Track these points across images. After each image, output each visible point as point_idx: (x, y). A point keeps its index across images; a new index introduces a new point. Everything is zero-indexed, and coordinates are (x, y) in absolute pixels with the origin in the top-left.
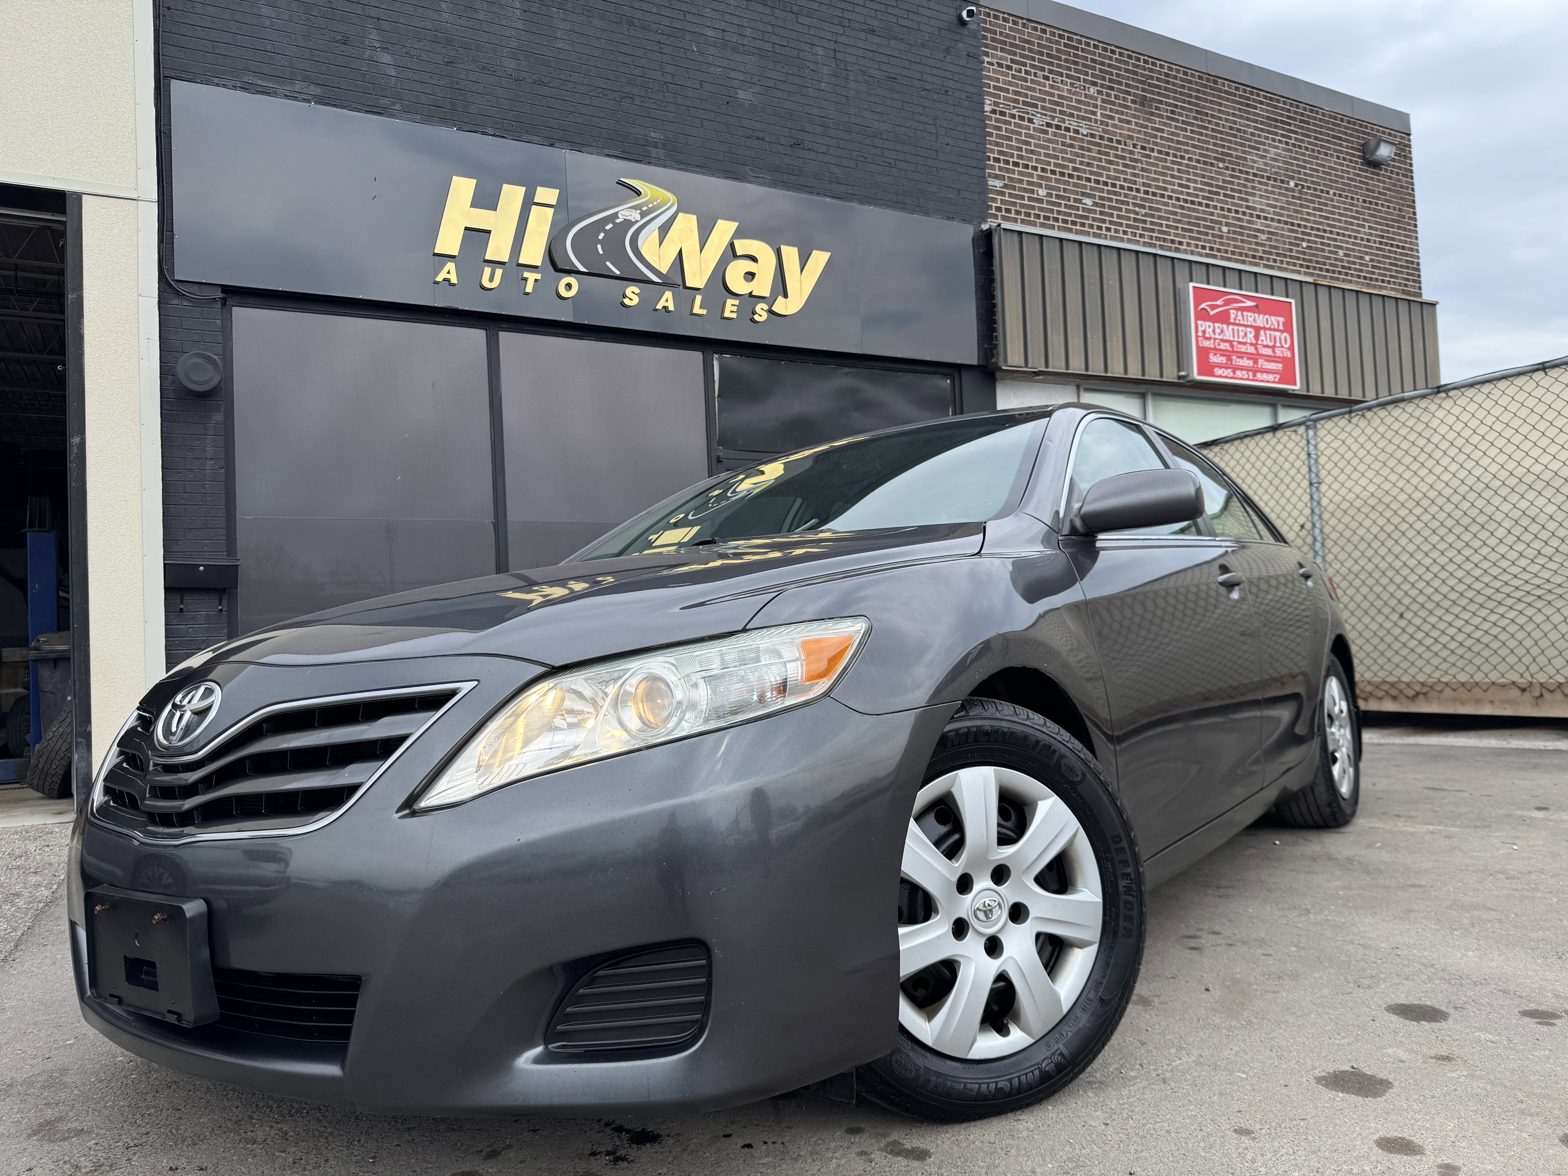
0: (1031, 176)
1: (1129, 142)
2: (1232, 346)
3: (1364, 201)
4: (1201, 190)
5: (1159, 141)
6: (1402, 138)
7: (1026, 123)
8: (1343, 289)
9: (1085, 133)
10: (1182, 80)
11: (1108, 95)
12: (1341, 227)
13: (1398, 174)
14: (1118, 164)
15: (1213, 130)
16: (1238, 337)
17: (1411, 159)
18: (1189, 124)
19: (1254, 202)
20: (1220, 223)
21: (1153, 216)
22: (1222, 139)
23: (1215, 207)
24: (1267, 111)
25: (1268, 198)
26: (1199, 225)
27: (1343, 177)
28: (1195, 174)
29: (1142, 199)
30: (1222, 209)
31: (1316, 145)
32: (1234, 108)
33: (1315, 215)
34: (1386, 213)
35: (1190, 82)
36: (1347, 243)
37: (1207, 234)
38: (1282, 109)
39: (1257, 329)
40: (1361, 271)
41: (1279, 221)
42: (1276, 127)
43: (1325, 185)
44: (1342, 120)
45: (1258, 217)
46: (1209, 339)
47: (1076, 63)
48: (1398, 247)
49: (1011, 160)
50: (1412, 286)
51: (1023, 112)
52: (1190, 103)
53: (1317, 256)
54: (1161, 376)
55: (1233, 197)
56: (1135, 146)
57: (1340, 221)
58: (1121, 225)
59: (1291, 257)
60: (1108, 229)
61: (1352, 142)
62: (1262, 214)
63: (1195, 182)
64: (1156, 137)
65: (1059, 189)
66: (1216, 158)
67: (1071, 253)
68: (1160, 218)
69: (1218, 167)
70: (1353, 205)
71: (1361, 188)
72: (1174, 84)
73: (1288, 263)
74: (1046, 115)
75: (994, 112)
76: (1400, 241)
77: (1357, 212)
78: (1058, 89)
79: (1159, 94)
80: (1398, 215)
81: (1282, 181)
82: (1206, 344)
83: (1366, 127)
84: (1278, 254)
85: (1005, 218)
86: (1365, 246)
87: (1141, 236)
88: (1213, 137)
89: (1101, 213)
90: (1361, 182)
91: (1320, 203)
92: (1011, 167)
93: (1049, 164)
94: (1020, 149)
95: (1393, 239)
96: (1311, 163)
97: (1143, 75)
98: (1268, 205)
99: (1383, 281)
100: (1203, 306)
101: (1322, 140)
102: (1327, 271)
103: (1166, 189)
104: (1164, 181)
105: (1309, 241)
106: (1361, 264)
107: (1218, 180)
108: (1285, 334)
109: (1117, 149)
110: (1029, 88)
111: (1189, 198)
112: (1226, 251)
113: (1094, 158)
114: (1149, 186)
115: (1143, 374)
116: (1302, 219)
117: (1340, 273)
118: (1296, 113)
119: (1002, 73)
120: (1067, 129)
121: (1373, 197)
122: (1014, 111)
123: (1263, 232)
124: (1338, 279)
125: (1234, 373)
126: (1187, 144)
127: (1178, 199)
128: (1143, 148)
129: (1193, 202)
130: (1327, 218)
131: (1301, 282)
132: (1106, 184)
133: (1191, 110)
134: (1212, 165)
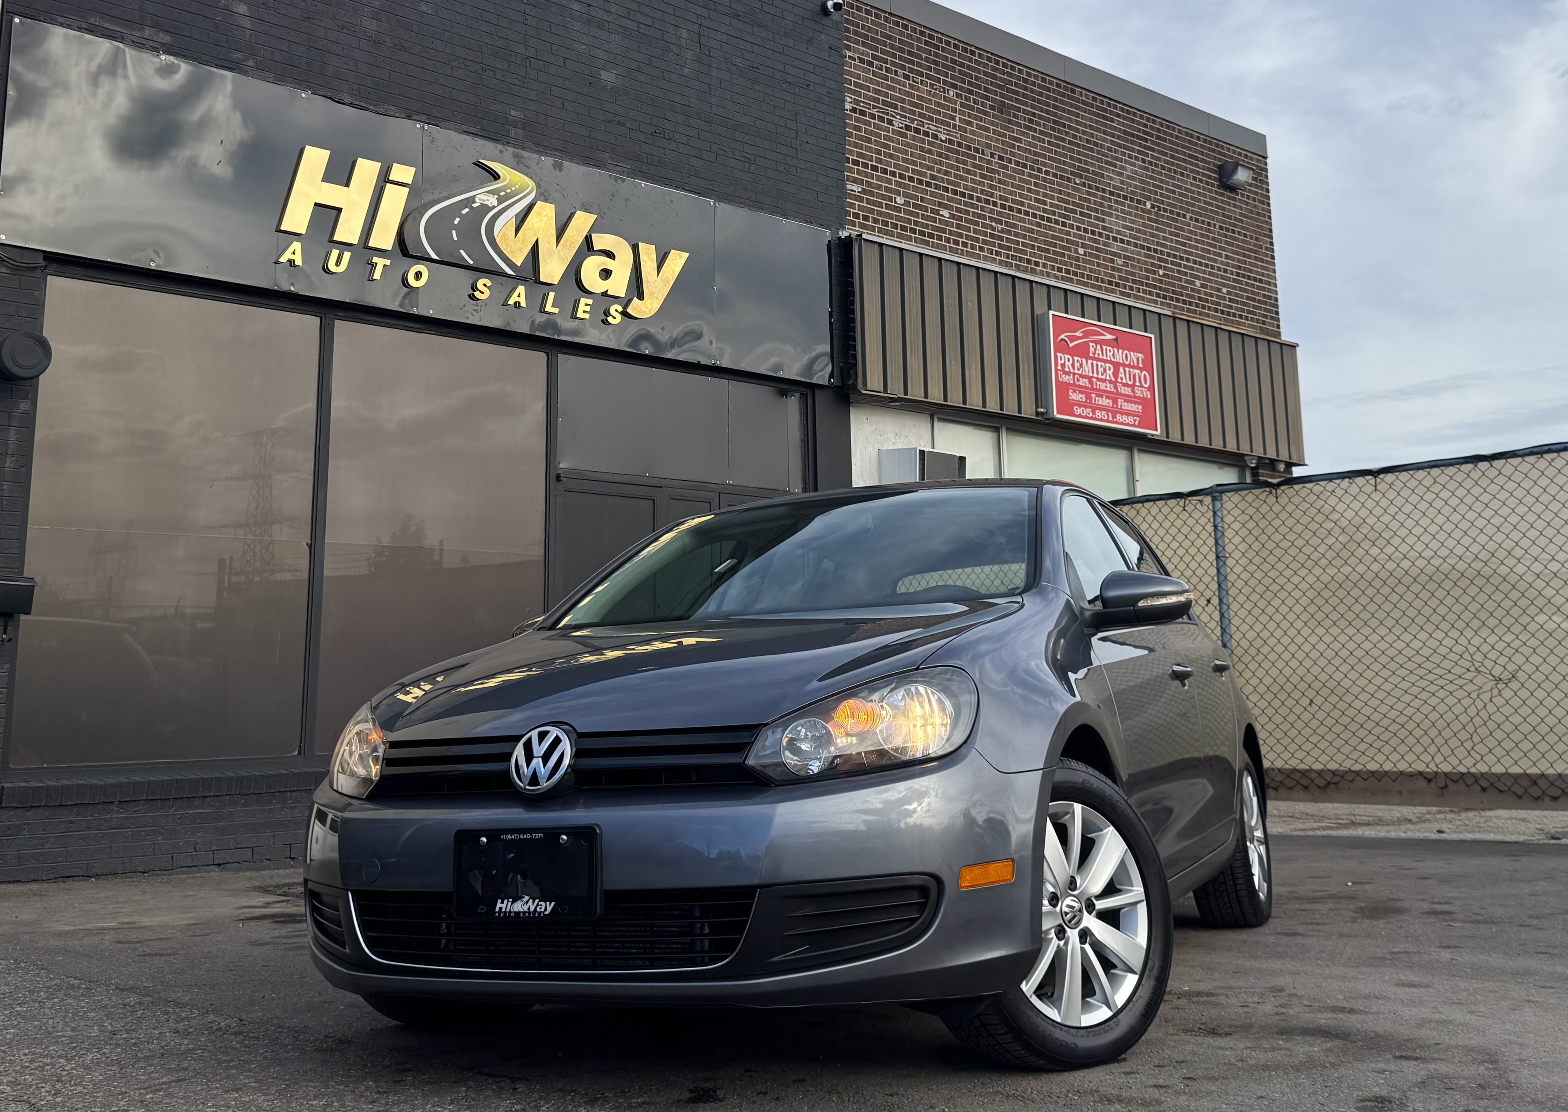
0: (889, 181)
1: (987, 151)
2: (1091, 382)
3: (1221, 228)
4: (1057, 207)
5: (1016, 151)
6: (1258, 161)
7: (886, 125)
8: (1202, 325)
9: (944, 139)
10: (1040, 86)
11: (967, 99)
12: (1197, 256)
13: (1254, 200)
14: (975, 174)
15: (1070, 142)
16: (1098, 374)
17: (1268, 185)
18: (1046, 134)
19: (1110, 222)
20: (1077, 244)
21: (1009, 233)
22: (1079, 153)
23: (1072, 227)
24: (1123, 125)
25: (1124, 219)
26: (1055, 245)
27: (1199, 201)
28: (1052, 190)
29: (999, 214)
30: (1079, 228)
31: (1173, 164)
32: (1091, 120)
33: (1172, 242)
34: (1243, 241)
35: (1048, 89)
36: (1204, 272)
37: (1063, 255)
38: (1139, 123)
39: (1117, 366)
40: (1219, 304)
41: (1136, 245)
42: (1132, 142)
43: (1181, 208)
44: (1198, 138)
45: (1115, 239)
46: (1068, 373)
47: (936, 63)
48: (1255, 279)
49: (870, 163)
50: (1270, 324)
51: (883, 113)
52: (1047, 112)
53: (1174, 285)
54: (1020, 412)
55: (1089, 216)
56: (992, 155)
57: (1197, 248)
58: (977, 240)
59: (1147, 285)
60: (965, 245)
61: (1209, 163)
62: (1119, 236)
63: (1052, 197)
64: (1013, 146)
65: (916, 198)
66: (1072, 173)
67: (931, 269)
68: (1017, 235)
69: (1075, 183)
70: (1209, 231)
71: (1218, 213)
72: (1032, 91)
73: (1145, 292)
74: (905, 117)
75: (854, 110)
76: (1257, 273)
77: (1214, 239)
78: (918, 90)
79: (1017, 101)
80: (1255, 245)
81: (1139, 202)
82: (1066, 379)
83: (1222, 148)
84: (1134, 281)
85: (862, 226)
86: (1222, 277)
87: (997, 253)
88: (1070, 150)
89: (958, 226)
90: (1217, 207)
91: (1176, 227)
92: (869, 171)
93: (907, 169)
94: (879, 152)
95: (1250, 271)
96: (1167, 183)
97: (1001, 80)
98: (1124, 227)
99: (1241, 317)
100: (1062, 337)
101: (1179, 159)
102: (1184, 302)
103: (1022, 204)
104: (1021, 195)
105: (1165, 268)
106: (1218, 297)
107: (1074, 196)
108: (1144, 372)
109: (974, 158)
110: (889, 87)
111: (1046, 215)
112: (1083, 275)
113: (952, 167)
114: (1006, 199)
115: (1002, 409)
116: (1158, 244)
117: (1197, 305)
118: (1152, 128)
119: (864, 70)
120: (926, 134)
121: (1230, 224)
122: (874, 111)
123: (1119, 256)
124: (1195, 312)
125: (1094, 413)
126: (1044, 156)
127: (1035, 216)
128: (1001, 158)
129: (1049, 220)
130: (1184, 244)
131: (1159, 314)
132: (963, 195)
133: (1048, 120)
134: (1069, 180)
